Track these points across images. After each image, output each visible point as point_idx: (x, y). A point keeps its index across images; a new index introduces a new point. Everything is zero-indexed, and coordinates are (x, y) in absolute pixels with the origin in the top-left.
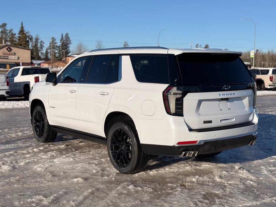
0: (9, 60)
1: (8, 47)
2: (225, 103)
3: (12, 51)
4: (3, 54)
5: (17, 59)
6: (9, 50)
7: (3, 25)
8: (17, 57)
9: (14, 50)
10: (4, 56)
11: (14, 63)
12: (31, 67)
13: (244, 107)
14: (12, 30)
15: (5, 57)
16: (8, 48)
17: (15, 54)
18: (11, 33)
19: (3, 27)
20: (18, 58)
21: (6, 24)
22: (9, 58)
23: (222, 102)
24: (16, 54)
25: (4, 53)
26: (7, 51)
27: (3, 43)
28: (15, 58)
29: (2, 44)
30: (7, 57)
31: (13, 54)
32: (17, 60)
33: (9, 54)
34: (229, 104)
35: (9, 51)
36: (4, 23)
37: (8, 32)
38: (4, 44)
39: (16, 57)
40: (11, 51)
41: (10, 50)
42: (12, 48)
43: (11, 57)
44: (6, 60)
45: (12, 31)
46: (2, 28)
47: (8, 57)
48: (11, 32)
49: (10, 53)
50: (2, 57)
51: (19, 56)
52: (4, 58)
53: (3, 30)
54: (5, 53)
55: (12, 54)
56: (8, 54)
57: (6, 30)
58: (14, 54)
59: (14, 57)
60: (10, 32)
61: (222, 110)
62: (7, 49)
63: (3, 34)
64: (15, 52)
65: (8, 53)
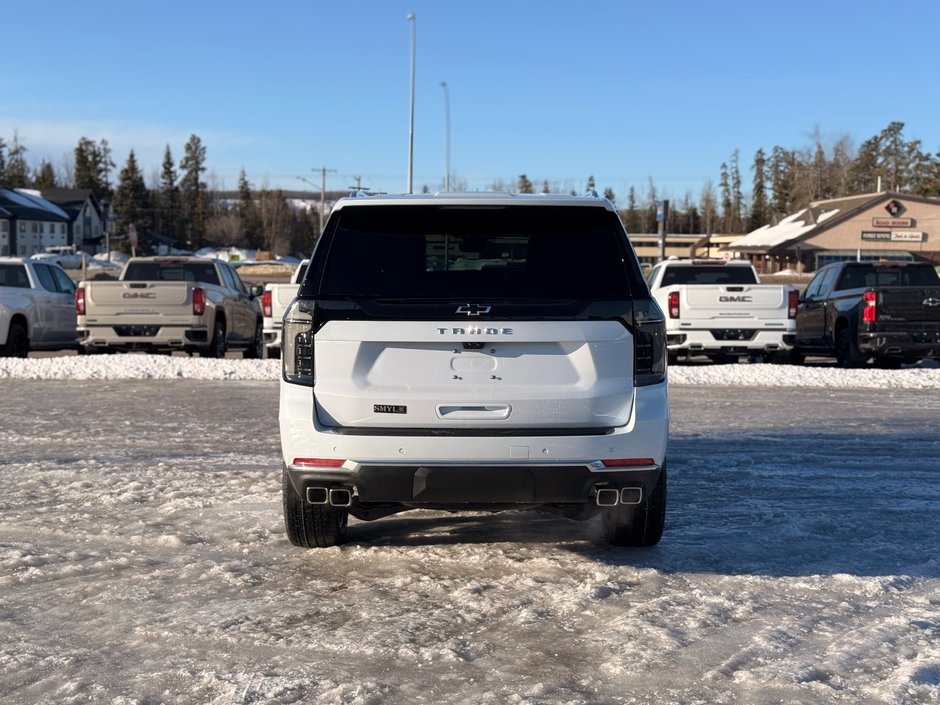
0: (891, 243)
1: (894, 202)
2: (477, 357)
3: (904, 215)
4: (874, 226)
5: (920, 239)
6: (894, 210)
7: (890, 129)
8: (920, 234)
9: (913, 209)
10: (877, 233)
11: (909, 255)
12: (694, 263)
13: (574, 376)
14: (919, 142)
15: (879, 236)
16: (892, 205)
17: (913, 224)
18: (914, 154)
19: (892, 136)
20: (925, 237)
21: (902, 125)
22: (893, 237)
23: (465, 354)
24: (918, 225)
25: (878, 222)
26: (888, 215)
27: (879, 190)
28: (912, 237)
29: (876, 191)
30: (887, 236)
31: (907, 223)
32: (919, 244)
33: (894, 223)
34: (496, 363)
35: (893, 214)
36: (893, 123)
37: (906, 149)
38: (881, 191)
39: (915, 234)
40: (901, 214)
41: (896, 209)
42: (904, 203)
43: (899, 234)
44: (881, 245)
45: (918, 146)
46: (888, 138)
47: (890, 233)
48: (915, 151)
49: (896, 220)
50: (870, 235)
51: (926, 231)
52: (876, 239)
53: (890, 147)
54: (880, 220)
55: (903, 226)
56: (890, 224)
57: (901, 143)
58: (909, 224)
59: (908, 234)
60: (912, 150)
61: (461, 378)
62: (888, 208)
63: (891, 158)
64: (915, 218)
65: (891, 220)
